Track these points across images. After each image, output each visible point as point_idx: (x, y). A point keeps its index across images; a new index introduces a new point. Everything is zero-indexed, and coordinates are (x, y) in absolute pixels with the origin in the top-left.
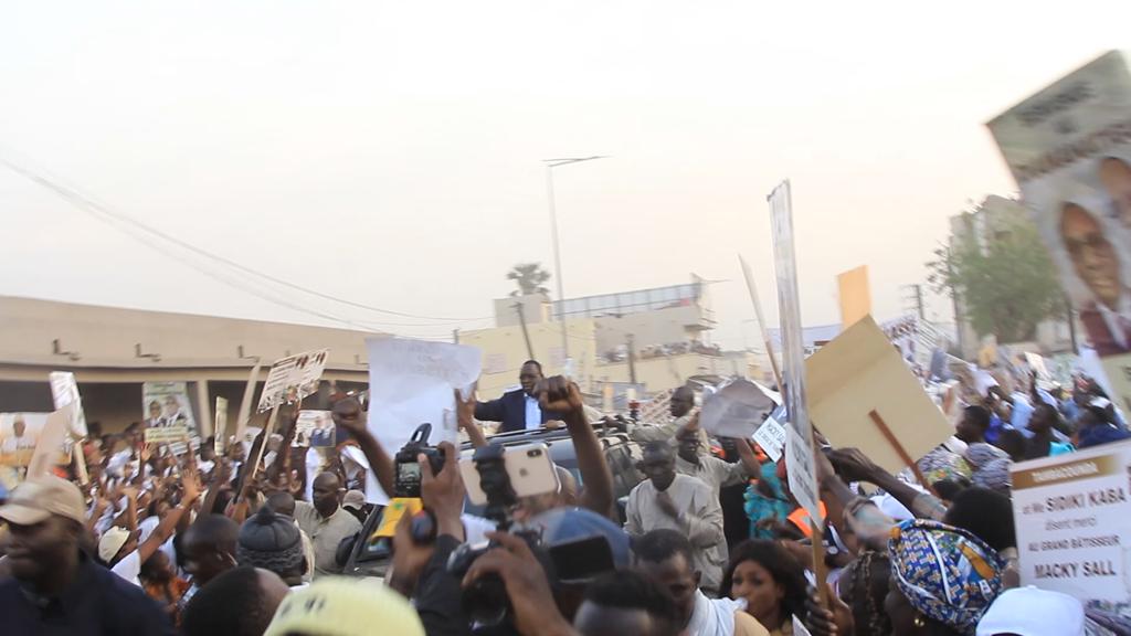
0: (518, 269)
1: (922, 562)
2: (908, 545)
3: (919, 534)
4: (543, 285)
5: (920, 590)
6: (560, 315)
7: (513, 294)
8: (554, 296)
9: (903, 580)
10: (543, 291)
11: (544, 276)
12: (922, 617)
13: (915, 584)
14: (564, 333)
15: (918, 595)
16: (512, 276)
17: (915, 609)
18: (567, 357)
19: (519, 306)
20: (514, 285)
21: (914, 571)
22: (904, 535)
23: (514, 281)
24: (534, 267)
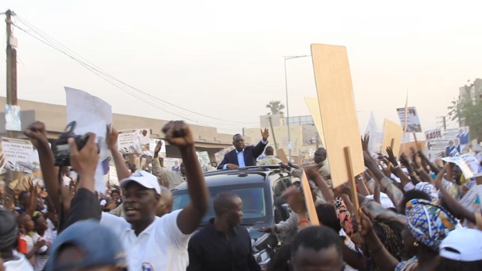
0: (271, 103)
1: (420, 218)
2: (415, 210)
3: (420, 206)
4: (282, 110)
5: (418, 230)
6: (288, 123)
7: (269, 114)
8: (285, 115)
9: (411, 225)
10: (281, 113)
11: (282, 107)
12: (418, 242)
13: (416, 227)
14: (289, 131)
15: (417, 233)
16: (268, 106)
17: (415, 238)
18: (289, 141)
19: (270, 118)
20: (269, 110)
21: (416, 222)
22: (413, 206)
23: (269, 108)
24: (278, 103)
